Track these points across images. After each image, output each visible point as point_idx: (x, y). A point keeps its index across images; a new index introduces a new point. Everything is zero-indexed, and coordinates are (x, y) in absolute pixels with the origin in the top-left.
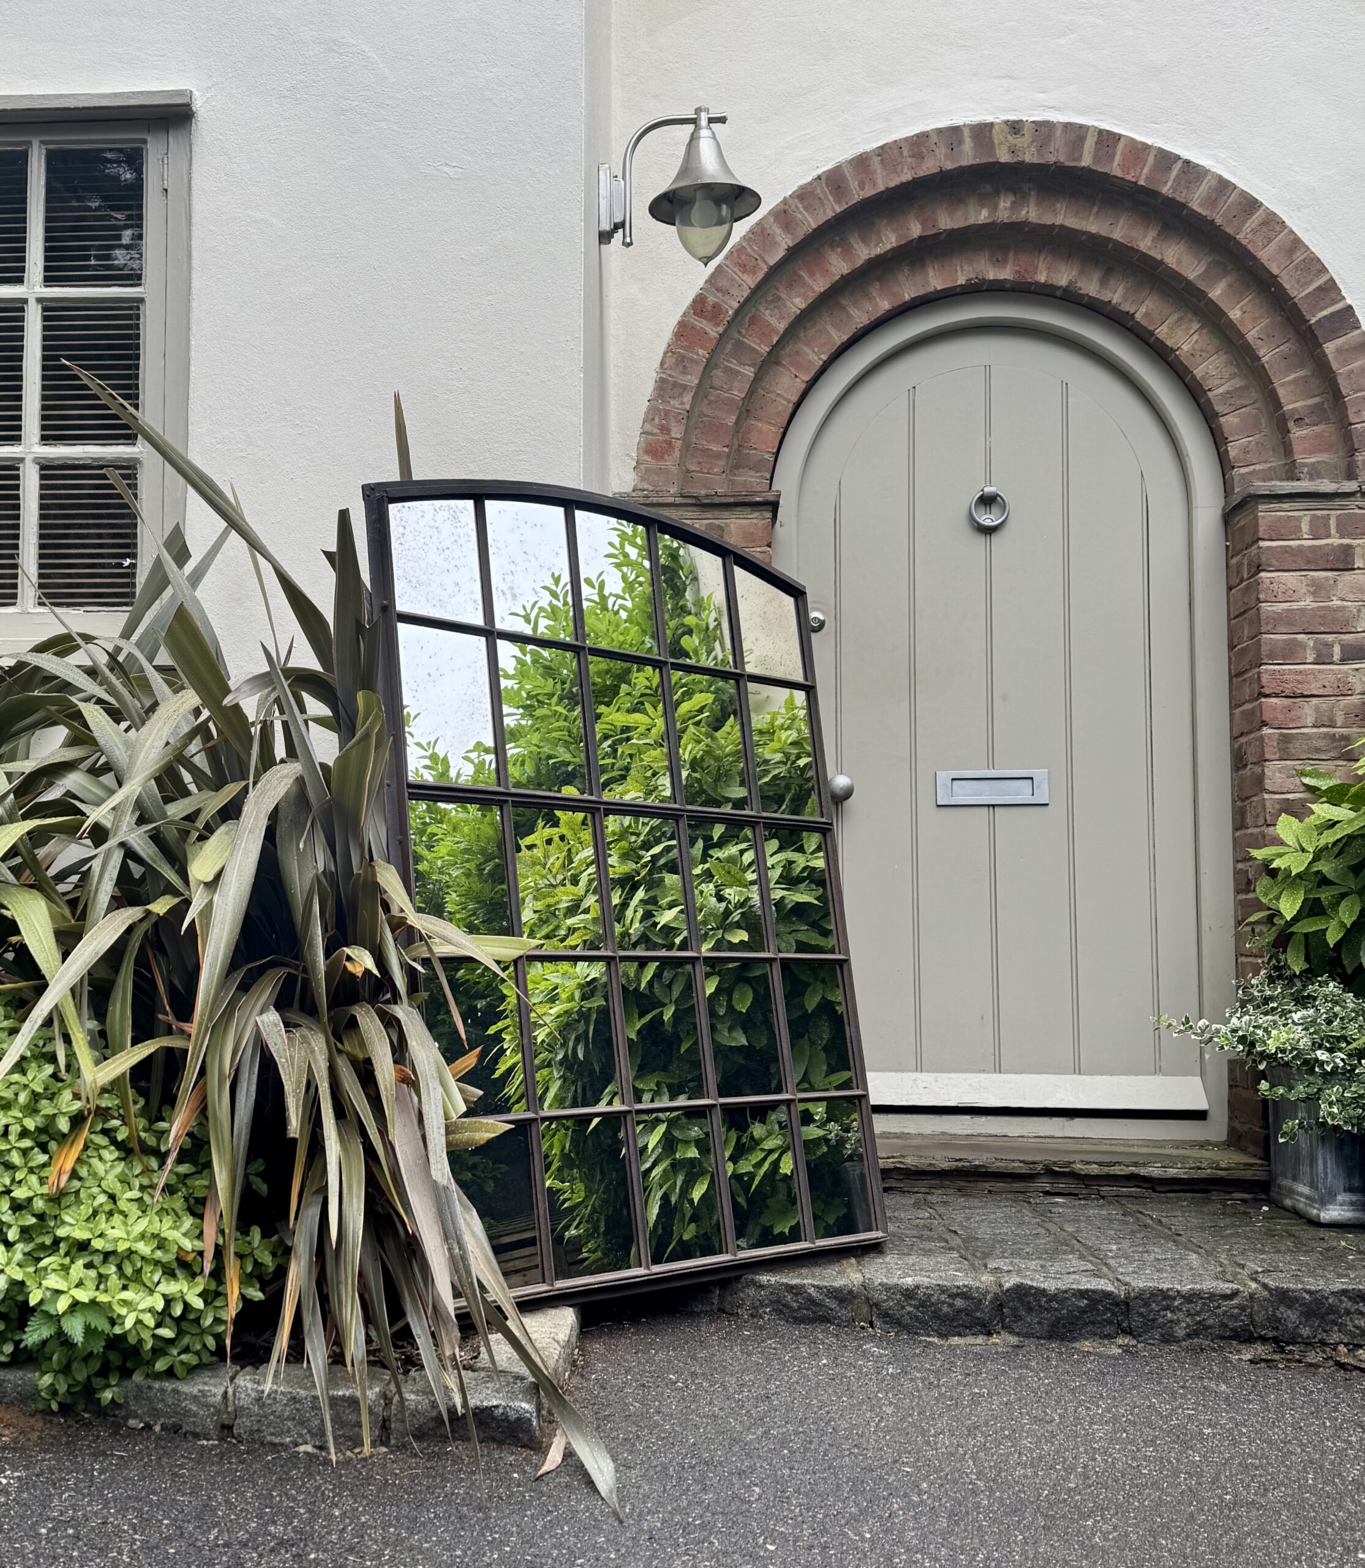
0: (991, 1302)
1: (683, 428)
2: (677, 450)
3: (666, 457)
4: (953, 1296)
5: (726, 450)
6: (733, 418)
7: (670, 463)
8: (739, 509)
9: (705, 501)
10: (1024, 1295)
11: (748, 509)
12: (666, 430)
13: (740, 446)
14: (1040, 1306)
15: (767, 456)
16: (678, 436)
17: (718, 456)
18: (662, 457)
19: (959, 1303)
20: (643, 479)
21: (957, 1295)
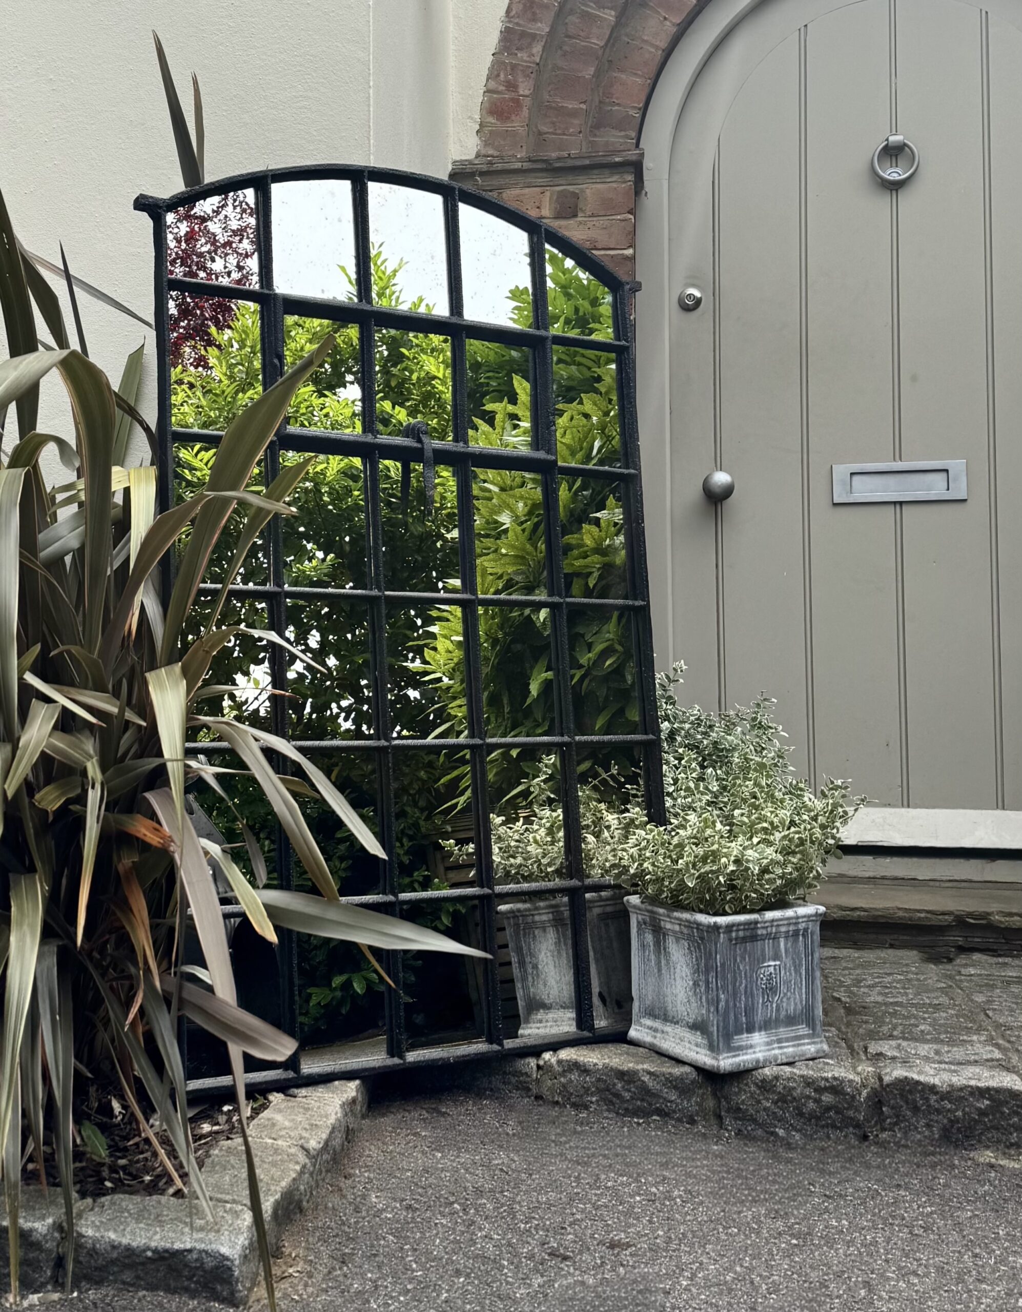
0: (868, 1097)
1: (532, 82)
2: (525, 109)
3: (513, 117)
4: (819, 1090)
5: (583, 106)
6: (592, 70)
7: (517, 125)
8: (596, 172)
9: (557, 165)
10: (910, 1092)
11: (607, 171)
12: (511, 86)
13: (600, 102)
14: (929, 1106)
15: (632, 112)
16: (527, 92)
17: (574, 114)
18: (508, 118)
19: (827, 1098)
20: (486, 144)
21: (826, 1089)
